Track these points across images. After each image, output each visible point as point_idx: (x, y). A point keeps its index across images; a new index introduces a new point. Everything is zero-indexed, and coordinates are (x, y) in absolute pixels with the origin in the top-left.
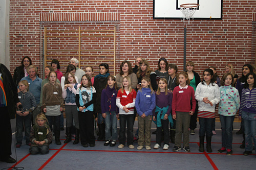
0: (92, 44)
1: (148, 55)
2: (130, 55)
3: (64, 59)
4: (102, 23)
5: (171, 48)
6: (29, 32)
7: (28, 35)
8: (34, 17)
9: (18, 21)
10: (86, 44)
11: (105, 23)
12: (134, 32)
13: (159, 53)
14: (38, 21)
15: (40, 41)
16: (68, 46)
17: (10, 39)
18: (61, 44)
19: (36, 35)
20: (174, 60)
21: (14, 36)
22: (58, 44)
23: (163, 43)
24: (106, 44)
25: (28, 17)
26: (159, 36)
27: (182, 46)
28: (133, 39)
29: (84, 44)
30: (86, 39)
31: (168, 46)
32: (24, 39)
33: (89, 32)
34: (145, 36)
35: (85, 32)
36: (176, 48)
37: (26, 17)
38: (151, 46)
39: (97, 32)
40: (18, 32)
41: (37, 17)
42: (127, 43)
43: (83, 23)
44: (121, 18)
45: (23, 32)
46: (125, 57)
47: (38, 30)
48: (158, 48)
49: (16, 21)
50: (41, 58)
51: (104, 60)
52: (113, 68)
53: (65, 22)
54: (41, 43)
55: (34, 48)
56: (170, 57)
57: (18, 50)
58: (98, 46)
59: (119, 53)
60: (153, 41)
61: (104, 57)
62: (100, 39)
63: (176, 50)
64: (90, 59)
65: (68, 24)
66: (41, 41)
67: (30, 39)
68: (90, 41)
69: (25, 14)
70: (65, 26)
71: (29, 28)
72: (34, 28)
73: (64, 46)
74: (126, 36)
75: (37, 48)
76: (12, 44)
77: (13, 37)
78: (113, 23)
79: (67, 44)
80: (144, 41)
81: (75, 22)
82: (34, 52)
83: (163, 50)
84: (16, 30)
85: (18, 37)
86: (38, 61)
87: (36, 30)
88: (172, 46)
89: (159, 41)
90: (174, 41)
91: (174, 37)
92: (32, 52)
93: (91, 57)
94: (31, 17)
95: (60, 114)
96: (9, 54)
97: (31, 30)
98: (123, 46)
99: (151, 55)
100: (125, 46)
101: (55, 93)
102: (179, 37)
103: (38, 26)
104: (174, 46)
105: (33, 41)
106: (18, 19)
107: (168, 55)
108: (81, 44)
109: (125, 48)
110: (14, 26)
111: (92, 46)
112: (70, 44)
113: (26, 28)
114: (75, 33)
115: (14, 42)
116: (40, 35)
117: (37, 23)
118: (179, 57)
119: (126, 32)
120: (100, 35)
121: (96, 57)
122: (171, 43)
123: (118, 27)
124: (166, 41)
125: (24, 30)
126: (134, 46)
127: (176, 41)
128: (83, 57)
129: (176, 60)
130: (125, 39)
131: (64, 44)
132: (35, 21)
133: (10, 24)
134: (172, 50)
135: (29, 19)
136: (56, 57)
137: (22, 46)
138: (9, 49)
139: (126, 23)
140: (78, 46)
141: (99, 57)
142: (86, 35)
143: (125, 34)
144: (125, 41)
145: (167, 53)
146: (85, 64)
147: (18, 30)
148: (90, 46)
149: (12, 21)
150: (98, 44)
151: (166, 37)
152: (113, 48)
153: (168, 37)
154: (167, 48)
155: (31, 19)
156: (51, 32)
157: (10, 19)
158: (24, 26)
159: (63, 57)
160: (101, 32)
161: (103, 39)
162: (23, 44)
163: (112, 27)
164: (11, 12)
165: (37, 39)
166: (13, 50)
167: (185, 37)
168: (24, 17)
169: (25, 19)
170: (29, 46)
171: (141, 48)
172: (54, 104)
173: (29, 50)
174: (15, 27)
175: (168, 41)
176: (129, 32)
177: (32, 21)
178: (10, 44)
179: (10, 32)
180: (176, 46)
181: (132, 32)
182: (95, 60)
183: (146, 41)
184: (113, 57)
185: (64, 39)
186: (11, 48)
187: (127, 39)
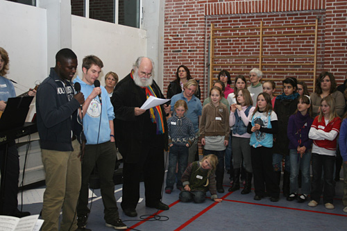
0: (280, 46)
2: (341, 63)
3: (238, 70)
4: (297, 14)
6: (189, 32)
7: (188, 35)
8: (198, 9)
9: (176, 17)
10: (271, 46)
11: (301, 14)
14: (203, 15)
15: (204, 44)
16: (244, 50)
17: (165, 42)
18: (234, 47)
19: (199, 35)
21: (170, 38)
22: (230, 47)
24: (303, 46)
25: (189, 10)
29: (267, 47)
30: (271, 40)
32: (183, 42)
33: (275, 29)
35: (270, 29)
37: (186, 10)
39: (288, 28)
40: (176, 33)
41: (201, 9)
42: (336, 45)
43: (268, 15)
44: (327, 5)
45: (182, 32)
46: (332, 66)
47: (201, 29)
49: (173, 17)
50: (206, 69)
51: (298, 72)
52: (312, 84)
53: (240, 15)
54: (206, 46)
55: (196, 54)
57: (175, 58)
58: (290, 50)
59: (323, 60)
61: (299, 66)
62: (293, 39)
64: (276, 70)
65: (245, 17)
66: (206, 43)
67: (191, 42)
68: (277, 43)
69: (184, 7)
70: (240, 21)
71: (189, 26)
72: (197, 25)
73: (239, 50)
74: (334, 34)
75: (200, 54)
76: (167, 48)
77: (168, 39)
78: (314, 14)
79: (244, 47)
81: (255, 15)
82: (196, 60)
84: (173, 29)
85: (175, 39)
86: (201, 73)
87: (199, 29)
92: (193, 60)
93: (278, 66)
94: (193, 10)
95: (223, 149)
96: (163, 63)
97: (192, 29)
98: (330, 48)
100: (334, 48)
101: (217, 118)
103: (202, 22)
105: (195, 45)
106: (175, 14)
108: (263, 47)
109: (332, 52)
110: (171, 23)
111: (281, 50)
112: (247, 47)
113: (186, 26)
114: (255, 31)
115: (170, 45)
116: (204, 35)
117: (201, 19)
119: (334, 26)
120: (293, 32)
121: (287, 66)
123: (322, 19)
125: (184, 29)
128: (266, 66)
130: (332, 37)
131: (238, 47)
132: (198, 16)
133: (165, 21)
135: (190, 13)
136: (227, 66)
137: (180, 51)
138: (163, 56)
139: (334, 12)
140: (259, 50)
141: (291, 66)
142: (272, 33)
143: (333, 30)
144: (333, 41)
146: (269, 77)
147: (175, 29)
148: (278, 50)
149: (168, 17)
150: (290, 46)
152: (313, 53)
155: (193, 13)
156: (220, 31)
157: (166, 14)
158: (183, 23)
159: (236, 66)
160: (294, 28)
161: (297, 39)
162: (181, 48)
163: (312, 19)
164: (167, 5)
165: (201, 41)
166: (168, 58)
168: (183, 10)
169: (184, 13)
170: (189, 51)
172: (216, 135)
173: (189, 57)
174: (172, 25)
176: (339, 26)
177: (194, 16)
178: (165, 49)
179: (165, 33)
181: (344, 26)
182: (285, 71)
184: (312, 66)
185: (238, 41)
186: (165, 55)
187: (336, 37)
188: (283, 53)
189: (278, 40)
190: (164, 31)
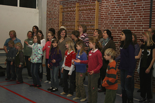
0: (86, 16)
1: (120, 24)
2: (107, 24)
3: (71, 28)
5: (138, 17)
6: (54, 10)
12: (111, 4)
13: (128, 21)
14: (59, 1)
16: (74, 18)
18: (70, 17)
19: (57, 11)
20: (140, 28)
21: (48, 13)
23: (132, 13)
26: (129, 6)
27: (148, 14)
28: (110, 10)
29: (82, 16)
31: (136, 15)
32: (52, 14)
34: (118, 7)
36: (142, 16)
38: (122, 15)
40: (50, 10)
42: (106, 14)
45: (52, 10)
46: (104, 26)
47: (58, 8)
48: (128, 17)
49: (49, 3)
55: (56, 20)
56: (137, 26)
57: (50, 22)
58: (90, 17)
60: (124, 11)
61: (93, 26)
62: (91, 12)
63: (143, 19)
67: (55, 14)
68: (85, 14)
71: (54, 7)
72: (57, 6)
73: (72, 18)
74: (105, 8)
75: (58, 20)
76: (47, 18)
79: (74, 16)
80: (117, 11)
82: (56, 23)
83: (132, 19)
85: (50, 13)
86: (57, 29)
88: (139, 14)
89: (129, 11)
90: (141, 10)
91: (141, 5)
99: (122, 24)
100: (104, 16)
102: (146, 5)
104: (141, 14)
105: (56, 16)
106: (50, 1)
107: (135, 24)
109: (104, 18)
110: (49, 6)
115: (48, 16)
116: (59, 11)
117: (58, 3)
118: (145, 26)
119: (105, 4)
120: (91, 8)
121: (89, 26)
122: (138, 12)
124: (134, 10)
126: (110, 16)
127: (143, 10)
129: (142, 28)
130: (104, 10)
133: (47, 5)
134: (139, 19)
142: (84, 9)
143: (104, 6)
144: (105, 12)
145: (135, 21)
151: (134, 6)
153: (136, 6)
154: (135, 17)
156: (66, 9)
158: (52, 5)
159: (71, 26)
161: (93, 12)
162: (52, 18)
165: (58, 14)
166: (47, 22)
167: (151, 5)
169: (53, 1)
170: (54, 19)
171: (115, 18)
173: (54, 22)
175: (136, 10)
176: (107, 4)
177: (56, 2)
180: (143, 14)
181: (109, 4)
183: (119, 11)
185: (72, 13)
186: (47, 21)
187: (106, 10)
188: (88, 19)
189: (86, 12)
190: (46, 10)
